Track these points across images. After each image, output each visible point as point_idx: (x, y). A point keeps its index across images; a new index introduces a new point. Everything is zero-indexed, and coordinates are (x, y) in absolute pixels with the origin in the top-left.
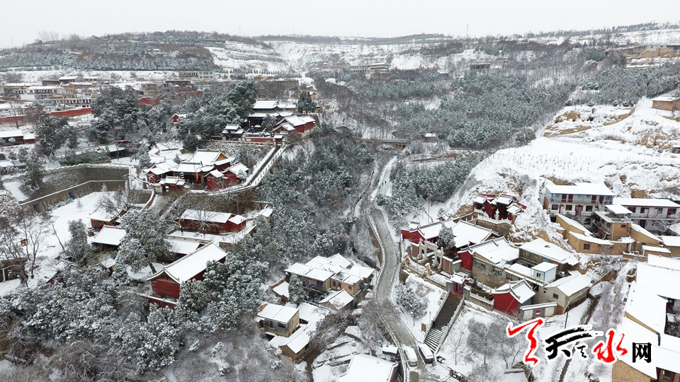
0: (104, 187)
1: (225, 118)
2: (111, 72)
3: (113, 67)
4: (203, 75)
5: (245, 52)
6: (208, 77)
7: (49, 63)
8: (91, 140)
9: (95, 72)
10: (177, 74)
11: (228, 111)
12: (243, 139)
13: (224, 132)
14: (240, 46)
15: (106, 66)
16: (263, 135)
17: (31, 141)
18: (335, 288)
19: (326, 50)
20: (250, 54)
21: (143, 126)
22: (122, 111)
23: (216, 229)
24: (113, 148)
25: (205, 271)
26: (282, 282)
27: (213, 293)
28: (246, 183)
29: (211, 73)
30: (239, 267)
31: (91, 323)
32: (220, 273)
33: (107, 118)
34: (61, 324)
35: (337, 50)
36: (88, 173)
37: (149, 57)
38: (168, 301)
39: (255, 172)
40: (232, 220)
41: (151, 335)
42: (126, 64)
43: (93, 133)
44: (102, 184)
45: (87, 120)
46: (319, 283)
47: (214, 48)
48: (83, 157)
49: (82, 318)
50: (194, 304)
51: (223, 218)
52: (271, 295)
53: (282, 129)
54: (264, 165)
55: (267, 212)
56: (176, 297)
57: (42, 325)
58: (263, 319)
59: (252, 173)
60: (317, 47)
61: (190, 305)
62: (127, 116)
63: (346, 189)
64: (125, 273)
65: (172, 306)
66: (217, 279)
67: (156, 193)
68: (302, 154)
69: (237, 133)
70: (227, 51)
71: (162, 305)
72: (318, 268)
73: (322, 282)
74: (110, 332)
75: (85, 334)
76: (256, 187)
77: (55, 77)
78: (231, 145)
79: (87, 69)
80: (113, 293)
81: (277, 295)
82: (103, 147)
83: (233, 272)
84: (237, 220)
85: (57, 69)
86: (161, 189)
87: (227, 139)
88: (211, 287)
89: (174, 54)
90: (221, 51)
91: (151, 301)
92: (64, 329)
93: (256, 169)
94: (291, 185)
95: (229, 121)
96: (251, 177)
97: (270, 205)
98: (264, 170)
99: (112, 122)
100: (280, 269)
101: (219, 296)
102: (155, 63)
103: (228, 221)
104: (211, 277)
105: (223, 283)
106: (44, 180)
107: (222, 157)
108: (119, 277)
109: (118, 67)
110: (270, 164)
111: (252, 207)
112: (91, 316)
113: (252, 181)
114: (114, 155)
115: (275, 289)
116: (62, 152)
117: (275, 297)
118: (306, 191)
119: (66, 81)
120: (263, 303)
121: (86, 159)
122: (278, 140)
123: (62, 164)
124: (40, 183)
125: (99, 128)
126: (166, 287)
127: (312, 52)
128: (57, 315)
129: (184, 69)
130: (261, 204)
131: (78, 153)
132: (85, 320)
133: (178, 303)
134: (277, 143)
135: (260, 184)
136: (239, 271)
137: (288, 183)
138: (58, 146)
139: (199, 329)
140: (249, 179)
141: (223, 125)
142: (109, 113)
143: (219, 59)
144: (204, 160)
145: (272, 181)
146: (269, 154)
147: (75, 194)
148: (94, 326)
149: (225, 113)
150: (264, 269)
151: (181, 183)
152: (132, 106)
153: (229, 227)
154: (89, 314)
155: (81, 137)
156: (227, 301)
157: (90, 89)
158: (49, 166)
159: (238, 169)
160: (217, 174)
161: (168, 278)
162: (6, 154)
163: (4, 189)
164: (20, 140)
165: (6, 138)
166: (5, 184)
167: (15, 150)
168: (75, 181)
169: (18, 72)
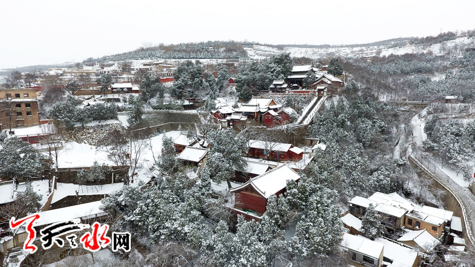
0: (180, 126)
1: (272, 76)
3: (185, 56)
4: (242, 61)
5: (266, 51)
7: (148, 56)
8: (172, 96)
9: (174, 60)
10: (225, 60)
11: (275, 70)
12: (287, 92)
13: (272, 86)
14: (262, 48)
17: (136, 92)
20: (269, 53)
21: (207, 86)
22: (193, 77)
24: (187, 103)
25: (285, 189)
26: (347, 213)
28: (298, 122)
29: (248, 59)
31: (183, 225)
32: (301, 192)
33: (183, 81)
34: (156, 223)
35: (331, 50)
36: (170, 116)
37: (207, 51)
39: (304, 113)
42: (193, 55)
43: (174, 91)
44: (178, 125)
45: (170, 84)
47: (247, 48)
48: (167, 106)
49: (175, 220)
51: (285, 147)
53: (323, 82)
54: (311, 109)
55: (321, 147)
57: (140, 221)
58: (347, 249)
61: (277, 221)
62: (197, 80)
65: (258, 221)
67: (223, 126)
69: (283, 86)
70: (254, 51)
73: (397, 219)
74: (201, 238)
75: (177, 236)
76: (308, 125)
77: (150, 63)
78: (277, 96)
79: (169, 58)
82: (179, 101)
84: (297, 150)
85: (152, 58)
86: (226, 124)
87: (274, 91)
89: (222, 50)
90: (251, 50)
92: (158, 228)
93: (305, 111)
95: (275, 78)
96: (302, 117)
97: (323, 142)
99: (186, 84)
101: (303, 217)
102: (211, 55)
103: (289, 151)
104: (294, 195)
105: (305, 203)
106: (143, 117)
107: (273, 103)
111: (303, 142)
112: (183, 219)
113: (303, 121)
114: (187, 107)
115: (341, 219)
116: (154, 101)
119: (157, 64)
121: (169, 107)
123: (154, 108)
124: (140, 118)
125: (177, 88)
126: (252, 200)
128: (153, 214)
129: (229, 58)
131: (164, 103)
132: (178, 222)
135: (311, 123)
138: (152, 96)
140: (300, 119)
141: (271, 81)
142: (185, 78)
144: (260, 104)
146: (313, 101)
147: (161, 130)
148: (186, 229)
151: (244, 118)
152: (200, 74)
153: (291, 156)
154: (181, 217)
155: (166, 93)
157: (171, 68)
158: (147, 109)
160: (273, 113)
162: (121, 99)
163: (117, 119)
164: (130, 90)
165: (122, 89)
166: (120, 117)
167: (127, 96)
168: (161, 121)
169: (130, 61)
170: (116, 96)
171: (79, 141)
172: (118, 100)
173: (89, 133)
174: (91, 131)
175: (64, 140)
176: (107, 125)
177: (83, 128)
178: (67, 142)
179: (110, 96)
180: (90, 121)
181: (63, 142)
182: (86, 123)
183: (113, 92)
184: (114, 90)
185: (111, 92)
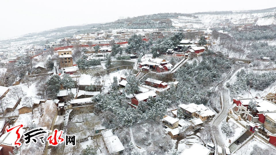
2: (136, 29)
3: (137, 28)
4: (166, 30)
5: (186, 20)
6: (168, 31)
7: (120, 27)
8: (126, 52)
9: (132, 29)
10: (157, 29)
11: (170, 43)
12: (174, 54)
13: (167, 51)
14: (184, 17)
15: (135, 27)
16: (182, 53)
17: (110, 51)
18: (196, 117)
19: (223, 18)
20: (188, 21)
21: (142, 48)
22: (136, 43)
23: (156, 86)
24: (132, 55)
25: (148, 99)
26: (176, 109)
27: (149, 107)
28: (170, 71)
29: (169, 29)
30: (160, 100)
31: (113, 107)
32: (152, 100)
33: (131, 45)
34: (106, 105)
35: (229, 17)
36: (124, 63)
37: (149, 23)
38: (135, 106)
39: (175, 67)
40: (162, 84)
41: (127, 115)
42: (142, 26)
43: (127, 50)
44: (127, 67)
45: (126, 45)
46: (190, 113)
47: (174, 19)
48: (123, 57)
50: (142, 109)
51: (159, 82)
52: (171, 113)
53: (189, 51)
54: (179, 65)
55: (176, 83)
56: (137, 105)
57: (102, 105)
58: (165, 120)
59: (173, 68)
60: (219, 16)
61: (140, 109)
62: (138, 44)
63: (214, 78)
64: (125, 95)
65: (135, 108)
66: (151, 102)
67: (140, 71)
68: (195, 62)
69: (172, 52)
70: (178, 20)
71: (132, 107)
72: (191, 108)
73: (191, 113)
74: (117, 111)
76: (174, 73)
77: (121, 31)
78: (169, 57)
79: (130, 28)
80: (120, 100)
81: (173, 114)
82: (129, 55)
83: (157, 102)
84: (164, 84)
85: (122, 28)
86: (142, 70)
87: (168, 54)
88: (149, 105)
89: (158, 22)
90: (176, 20)
91: (130, 105)
92: (106, 107)
94: (188, 74)
95: (169, 47)
96: (173, 69)
97: (178, 80)
98: (178, 67)
99: (133, 46)
100: (176, 105)
101: (150, 108)
102: (151, 26)
104: (149, 101)
105: (153, 104)
106: (111, 64)
107: (164, 60)
108: (123, 96)
109: (139, 27)
110: (181, 65)
111: (171, 80)
112: (113, 105)
113: (173, 71)
114: (132, 58)
115: (173, 112)
116: (118, 55)
117: (172, 114)
118: (194, 77)
119: (123, 33)
120: (166, 115)
121: (123, 58)
122: (187, 56)
123: (117, 59)
124: (110, 64)
126: (135, 101)
127: (216, 19)
128: (105, 103)
129: (160, 28)
130: (175, 80)
131: (121, 56)
132: (111, 106)
133: (137, 107)
134: (186, 57)
136: (159, 101)
137: (187, 73)
138: (116, 54)
139: (142, 117)
140: (172, 70)
141: (167, 49)
142: (132, 43)
143: (175, 23)
144: (158, 61)
145: (180, 71)
146: (182, 61)
147: (119, 69)
149: (168, 45)
150: (169, 103)
152: (140, 41)
153: (161, 86)
155: (123, 51)
156: (152, 110)
157: (129, 35)
158: (113, 59)
159: (169, 66)
160: (161, 67)
161: (136, 99)
162: (103, 55)
163: (101, 65)
164: (107, 51)
165: (104, 50)
166: (101, 64)
167: (106, 54)
168: (119, 65)
169: (111, 30)
170: (101, 54)
171: (87, 74)
172: (102, 56)
173: (90, 71)
174: (91, 70)
175: (81, 73)
176: (97, 68)
177: (88, 69)
178: (82, 74)
179: (99, 54)
180: (91, 66)
181: (81, 74)
182: (89, 67)
183: (100, 52)
184: (101, 51)
185: (99, 52)
